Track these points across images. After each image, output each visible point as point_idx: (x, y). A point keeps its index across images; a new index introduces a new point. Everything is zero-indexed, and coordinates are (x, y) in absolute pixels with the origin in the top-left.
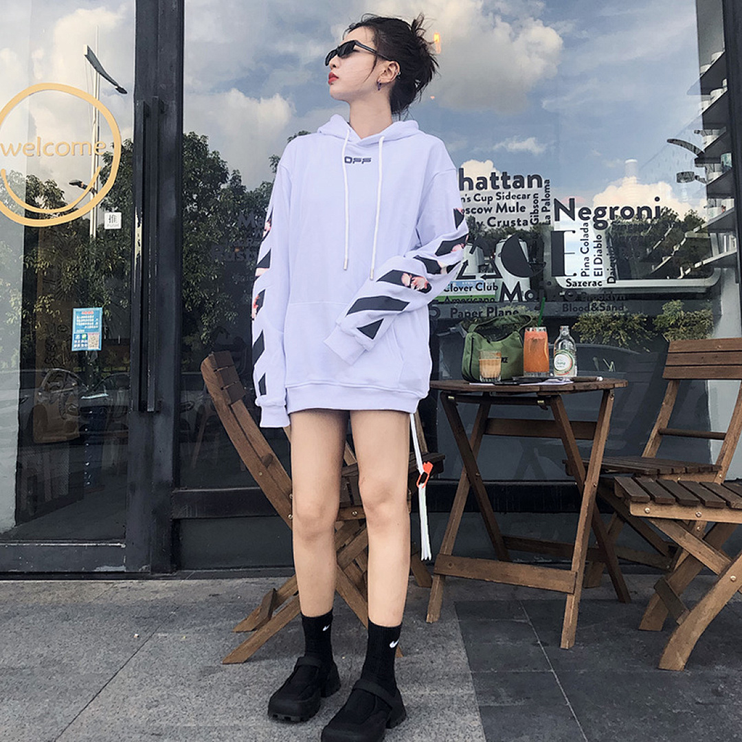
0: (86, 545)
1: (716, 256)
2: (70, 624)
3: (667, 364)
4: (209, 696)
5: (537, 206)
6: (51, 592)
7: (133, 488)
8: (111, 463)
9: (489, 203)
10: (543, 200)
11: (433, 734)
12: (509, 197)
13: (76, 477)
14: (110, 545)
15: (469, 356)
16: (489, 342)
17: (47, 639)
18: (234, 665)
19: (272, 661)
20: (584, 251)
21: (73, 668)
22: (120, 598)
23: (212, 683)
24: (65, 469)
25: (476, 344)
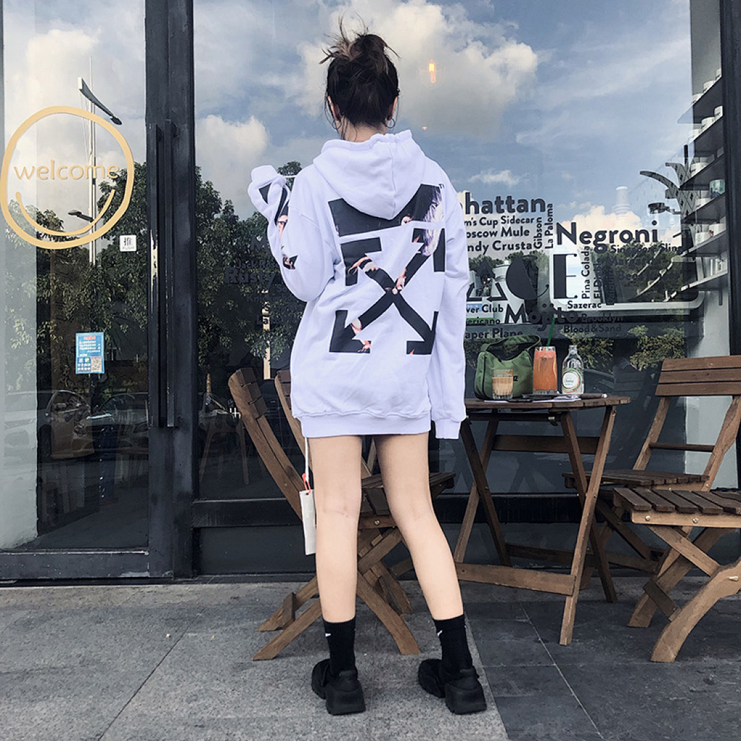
0: (111, 553)
1: (701, 280)
2: (104, 626)
3: (660, 381)
4: (244, 691)
5: (541, 230)
6: (81, 597)
7: (155, 499)
8: (121, 477)
9: (494, 227)
10: (546, 224)
11: (456, 723)
12: (513, 221)
13: (92, 489)
14: (134, 552)
15: (482, 374)
16: (500, 361)
17: (83, 641)
18: (264, 662)
19: (299, 658)
20: (585, 274)
21: (112, 666)
22: (148, 601)
23: (245, 678)
24: (81, 483)
25: (488, 363)
